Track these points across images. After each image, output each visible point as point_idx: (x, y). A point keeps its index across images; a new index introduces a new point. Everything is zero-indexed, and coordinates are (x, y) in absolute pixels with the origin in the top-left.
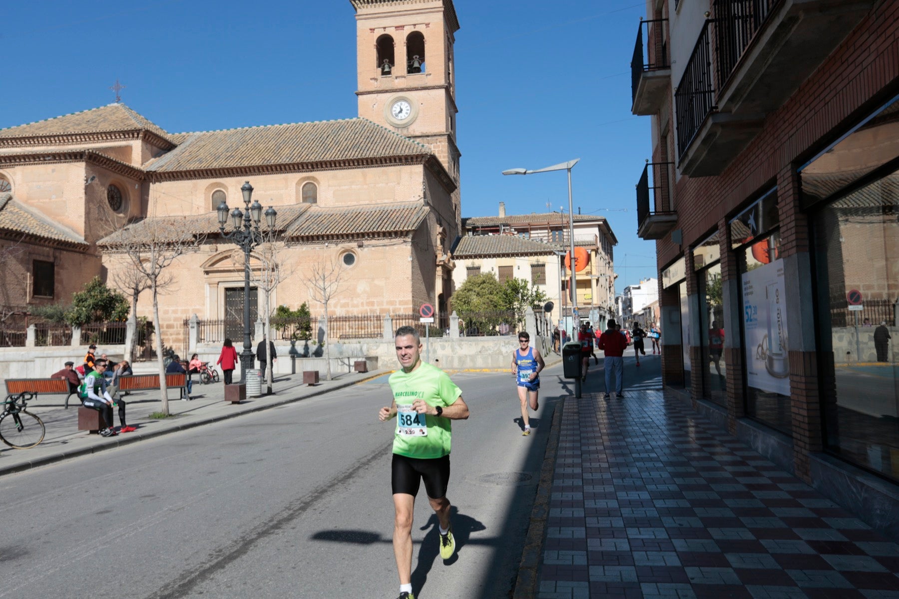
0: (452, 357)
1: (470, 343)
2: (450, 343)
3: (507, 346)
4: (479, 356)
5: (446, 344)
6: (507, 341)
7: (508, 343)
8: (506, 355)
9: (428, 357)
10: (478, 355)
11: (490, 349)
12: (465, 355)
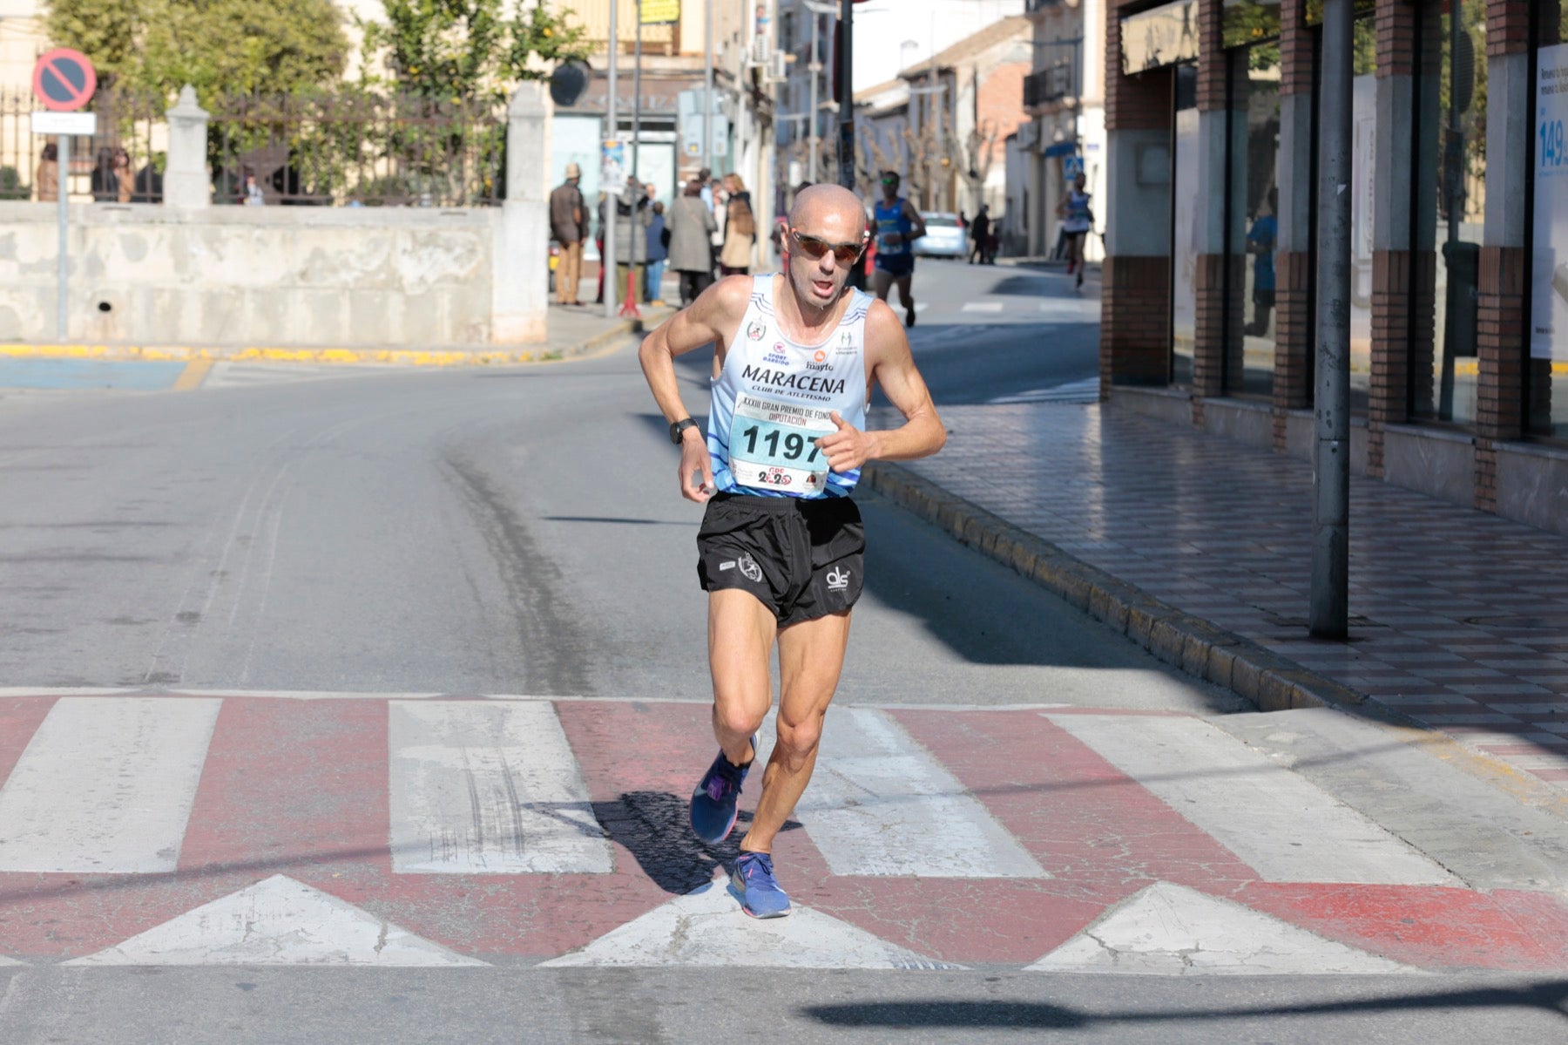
0: (176, 295)
1: (258, 233)
2: (166, 231)
3: (424, 253)
4: (300, 295)
5: (150, 235)
6: (423, 230)
7: (431, 241)
8: (419, 291)
9: (64, 291)
10: (294, 287)
11: (346, 265)
12: (235, 287)
